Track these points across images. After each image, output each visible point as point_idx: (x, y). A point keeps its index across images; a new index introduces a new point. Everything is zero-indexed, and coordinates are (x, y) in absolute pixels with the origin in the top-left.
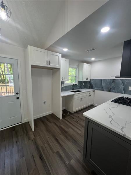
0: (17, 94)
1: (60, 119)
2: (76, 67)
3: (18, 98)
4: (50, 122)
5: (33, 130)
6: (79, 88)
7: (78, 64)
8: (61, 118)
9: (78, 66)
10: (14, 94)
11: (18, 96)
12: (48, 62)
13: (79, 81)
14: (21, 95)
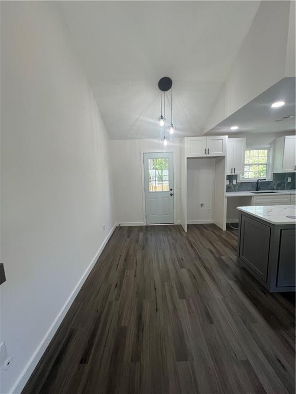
0: (171, 190)
1: (222, 230)
2: (268, 146)
3: (171, 195)
4: (208, 230)
5: (186, 231)
6: (275, 187)
7: (274, 139)
8: (224, 229)
9: (274, 143)
10: (168, 190)
11: (172, 192)
12: (207, 151)
13: (274, 174)
14: (175, 192)
